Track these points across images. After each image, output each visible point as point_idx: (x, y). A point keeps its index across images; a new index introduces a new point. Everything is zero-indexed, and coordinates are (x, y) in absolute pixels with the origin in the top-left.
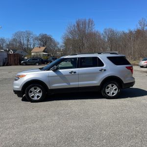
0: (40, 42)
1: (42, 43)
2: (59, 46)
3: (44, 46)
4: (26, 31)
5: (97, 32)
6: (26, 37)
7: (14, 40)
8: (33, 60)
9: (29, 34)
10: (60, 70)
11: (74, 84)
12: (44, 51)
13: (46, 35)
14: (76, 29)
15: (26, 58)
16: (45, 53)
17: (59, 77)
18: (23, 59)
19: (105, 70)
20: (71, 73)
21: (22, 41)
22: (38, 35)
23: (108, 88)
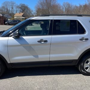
0: (20, 9)
1: (22, 10)
2: (33, 13)
3: (22, 12)
4: (11, 1)
5: (59, 5)
6: (11, 6)
7: (3, 7)
8: (14, 21)
9: (13, 3)
10: (24, 37)
11: (44, 57)
12: (23, 16)
13: (24, 5)
14: (45, 1)
15: (9, 20)
16: (23, 17)
17: (22, 47)
18: (7, 21)
19: (87, 39)
20: (40, 41)
21: (8, 8)
22: (19, 5)
23: (87, 62)
